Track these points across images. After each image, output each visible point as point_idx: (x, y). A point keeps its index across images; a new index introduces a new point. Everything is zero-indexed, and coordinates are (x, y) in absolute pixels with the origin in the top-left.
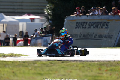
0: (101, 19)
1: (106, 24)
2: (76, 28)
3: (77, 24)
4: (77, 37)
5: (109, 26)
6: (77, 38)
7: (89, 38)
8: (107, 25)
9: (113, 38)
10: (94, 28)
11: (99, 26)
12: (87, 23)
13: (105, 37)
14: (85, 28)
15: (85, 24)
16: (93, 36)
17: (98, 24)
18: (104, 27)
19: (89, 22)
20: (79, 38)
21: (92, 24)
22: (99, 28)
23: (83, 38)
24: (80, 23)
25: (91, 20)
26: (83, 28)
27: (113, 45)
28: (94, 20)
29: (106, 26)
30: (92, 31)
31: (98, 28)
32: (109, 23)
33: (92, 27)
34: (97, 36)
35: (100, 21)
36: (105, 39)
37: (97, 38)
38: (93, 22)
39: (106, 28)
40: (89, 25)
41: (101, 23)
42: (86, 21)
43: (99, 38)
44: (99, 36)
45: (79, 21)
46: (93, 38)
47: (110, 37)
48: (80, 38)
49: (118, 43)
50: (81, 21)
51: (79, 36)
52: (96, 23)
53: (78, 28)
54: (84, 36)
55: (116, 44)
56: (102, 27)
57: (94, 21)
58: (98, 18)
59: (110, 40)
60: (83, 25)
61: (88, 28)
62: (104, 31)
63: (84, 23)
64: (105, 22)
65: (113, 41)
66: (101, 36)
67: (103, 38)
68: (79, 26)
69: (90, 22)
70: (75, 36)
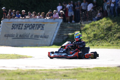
0: (37, 22)
1: (41, 26)
2: (12, 29)
3: (14, 26)
4: (14, 36)
5: (44, 28)
6: (14, 38)
7: (26, 38)
8: (43, 27)
9: (48, 38)
10: (30, 29)
11: (35, 28)
12: (23, 25)
13: (41, 37)
14: (21, 29)
15: (21, 26)
16: (30, 36)
17: (34, 26)
18: (40, 29)
19: (24, 24)
20: (15, 37)
21: (28, 26)
22: (35, 29)
23: (20, 37)
24: (16, 25)
25: (27, 22)
26: (19, 29)
27: (49, 44)
29: (41, 28)
30: (28, 31)
31: (34, 29)
32: (44, 25)
33: (28, 28)
34: (33, 36)
35: (36, 23)
36: (41, 39)
37: (33, 38)
38: (29, 24)
39: (41, 29)
40: (25, 27)
41: (37, 25)
42: (22, 23)
43: (35, 38)
44: (35, 36)
45: (15, 23)
46: (30, 37)
47: (46, 37)
48: (17, 37)
49: (54, 42)
50: (17, 23)
51: (15, 36)
52: (31, 25)
53: (15, 29)
54: (20, 36)
55: (52, 43)
56: (38, 29)
57: (30, 24)
58: (34, 21)
59: (45, 40)
60: (19, 27)
61: (24, 29)
62: (40, 32)
63: (20, 24)
64: (41, 25)
65: (49, 40)
66: (37, 36)
67: (39, 38)
68: (15, 27)
69: (26, 24)
70: (12, 36)
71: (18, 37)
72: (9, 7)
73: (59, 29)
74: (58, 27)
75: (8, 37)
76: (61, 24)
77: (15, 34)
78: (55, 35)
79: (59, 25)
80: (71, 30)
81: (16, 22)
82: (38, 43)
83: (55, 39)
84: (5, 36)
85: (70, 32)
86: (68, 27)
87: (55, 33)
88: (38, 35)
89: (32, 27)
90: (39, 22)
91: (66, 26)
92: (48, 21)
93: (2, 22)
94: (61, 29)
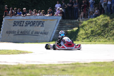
0: (37, 19)
1: (41, 23)
2: (14, 26)
3: (15, 23)
4: (15, 33)
5: (44, 25)
7: (26, 34)
8: (43, 24)
9: (48, 34)
10: (31, 26)
11: (35, 25)
12: (24, 22)
13: (41, 33)
14: (22, 26)
15: (22, 23)
16: (30, 33)
17: (34, 23)
18: (40, 26)
20: (16, 34)
21: (29, 23)
22: (36, 26)
23: (21, 34)
24: (17, 22)
25: (28, 19)
26: (20, 26)
27: (49, 40)
28: (31, 19)
29: (41, 25)
30: (29, 28)
31: (34, 26)
32: (44, 22)
33: (29, 25)
34: (34, 33)
35: (36, 21)
36: (41, 35)
37: (34, 34)
38: (29, 21)
39: (41, 26)
40: (26, 24)
41: (37, 22)
42: (23, 20)
46: (30, 34)
47: (45, 33)
48: (18, 34)
49: (53, 38)
52: (32, 22)
53: (16, 26)
55: (51, 39)
56: (38, 26)
57: (31, 21)
58: (34, 18)
59: (45, 36)
60: (21, 24)
61: (25, 26)
62: (40, 29)
63: (21, 22)
64: (41, 22)
65: (49, 37)
66: (37, 33)
67: (39, 35)
68: (16, 24)
69: (27, 22)
70: (14, 32)
71: (20, 33)
72: (11, 5)
73: (59, 25)
74: (58, 24)
75: (9, 33)
76: (60, 21)
77: (17, 30)
78: (55, 31)
79: (59, 22)
80: (69, 26)
81: (17, 19)
82: (38, 40)
83: (54, 36)
84: (7, 32)
85: (68, 28)
86: (66, 23)
87: (54, 29)
88: (39, 31)
89: (33, 23)
90: (39, 19)
91: (65, 23)
92: (48, 18)
93: (4, 19)
94: (60, 26)
